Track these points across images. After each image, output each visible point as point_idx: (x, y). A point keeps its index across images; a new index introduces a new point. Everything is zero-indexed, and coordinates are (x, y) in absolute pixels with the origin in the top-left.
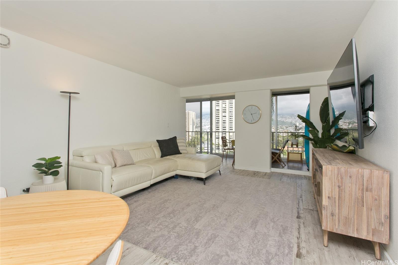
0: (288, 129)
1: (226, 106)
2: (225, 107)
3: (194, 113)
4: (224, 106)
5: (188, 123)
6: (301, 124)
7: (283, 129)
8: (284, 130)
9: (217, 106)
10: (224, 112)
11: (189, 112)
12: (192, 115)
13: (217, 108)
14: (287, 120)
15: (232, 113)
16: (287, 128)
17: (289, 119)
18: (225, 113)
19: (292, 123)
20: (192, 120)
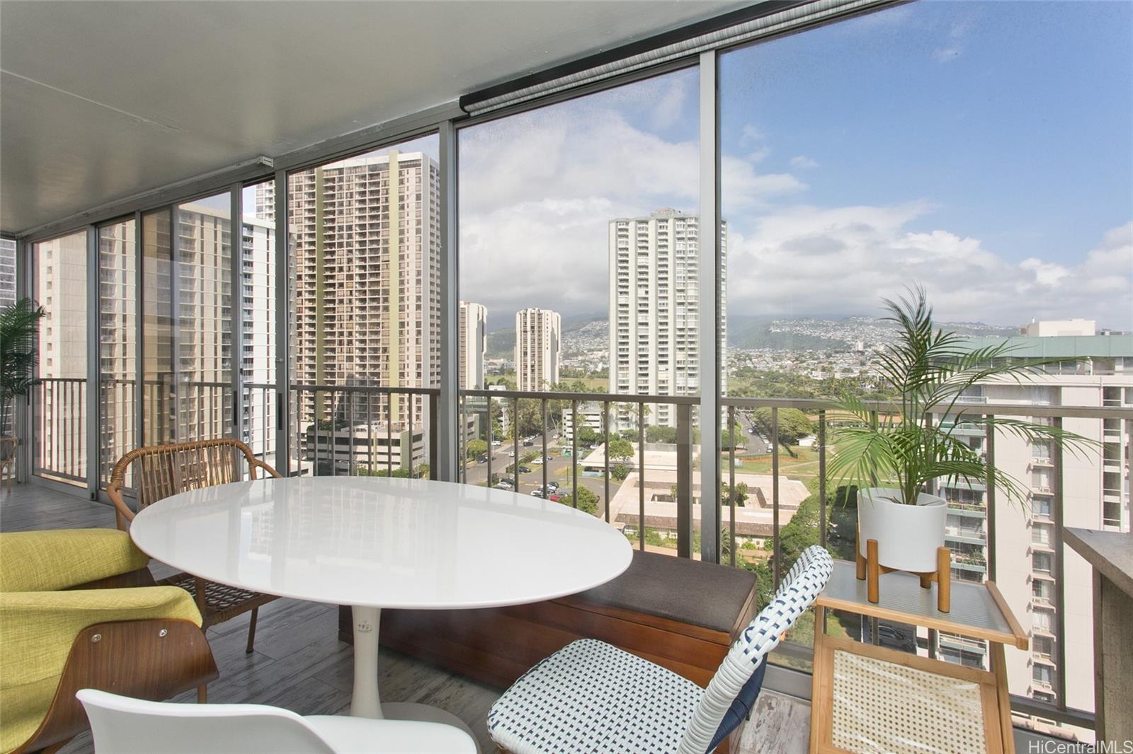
0: (831, 359)
1: (647, 292)
2: (645, 296)
3: (557, 314)
4: (641, 292)
5: (539, 344)
6: (870, 346)
7: (816, 359)
8: (820, 363)
9: (621, 293)
10: (641, 311)
11: (542, 311)
12: (549, 321)
13: (622, 300)
14: (829, 335)
15: (665, 314)
16: (829, 356)
17: (835, 330)
18: (644, 314)
19: (845, 343)
20: (550, 335)
